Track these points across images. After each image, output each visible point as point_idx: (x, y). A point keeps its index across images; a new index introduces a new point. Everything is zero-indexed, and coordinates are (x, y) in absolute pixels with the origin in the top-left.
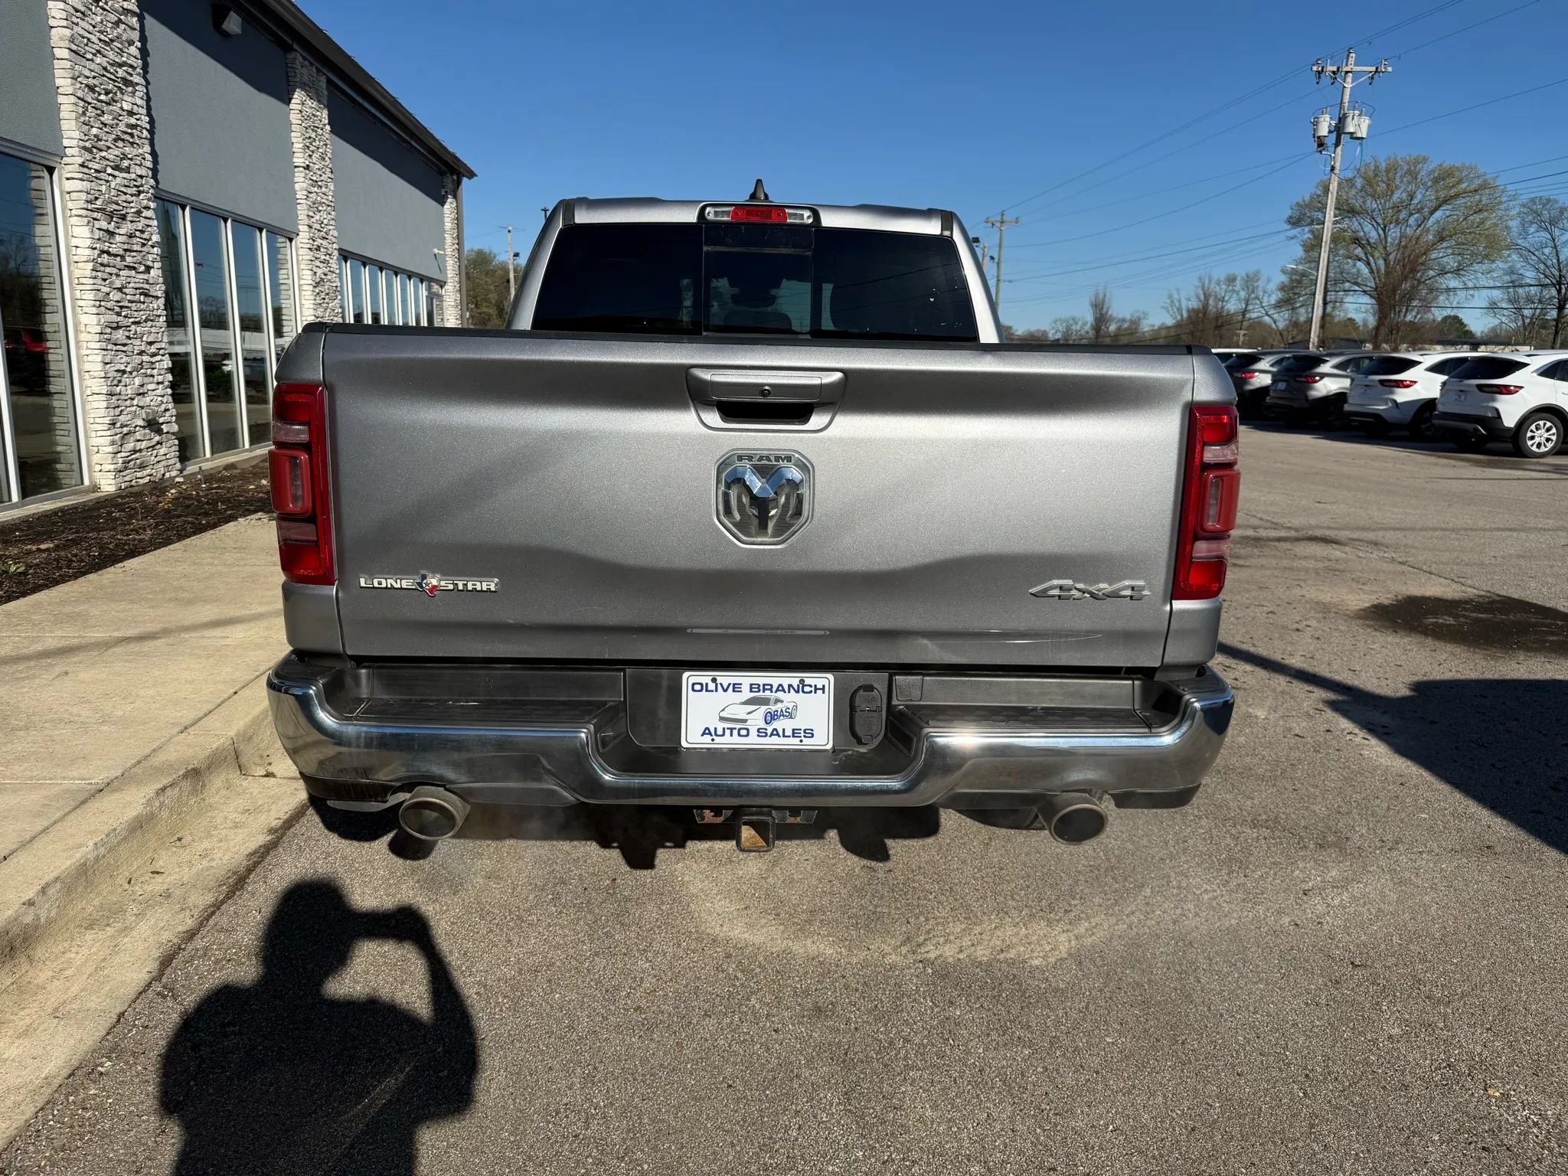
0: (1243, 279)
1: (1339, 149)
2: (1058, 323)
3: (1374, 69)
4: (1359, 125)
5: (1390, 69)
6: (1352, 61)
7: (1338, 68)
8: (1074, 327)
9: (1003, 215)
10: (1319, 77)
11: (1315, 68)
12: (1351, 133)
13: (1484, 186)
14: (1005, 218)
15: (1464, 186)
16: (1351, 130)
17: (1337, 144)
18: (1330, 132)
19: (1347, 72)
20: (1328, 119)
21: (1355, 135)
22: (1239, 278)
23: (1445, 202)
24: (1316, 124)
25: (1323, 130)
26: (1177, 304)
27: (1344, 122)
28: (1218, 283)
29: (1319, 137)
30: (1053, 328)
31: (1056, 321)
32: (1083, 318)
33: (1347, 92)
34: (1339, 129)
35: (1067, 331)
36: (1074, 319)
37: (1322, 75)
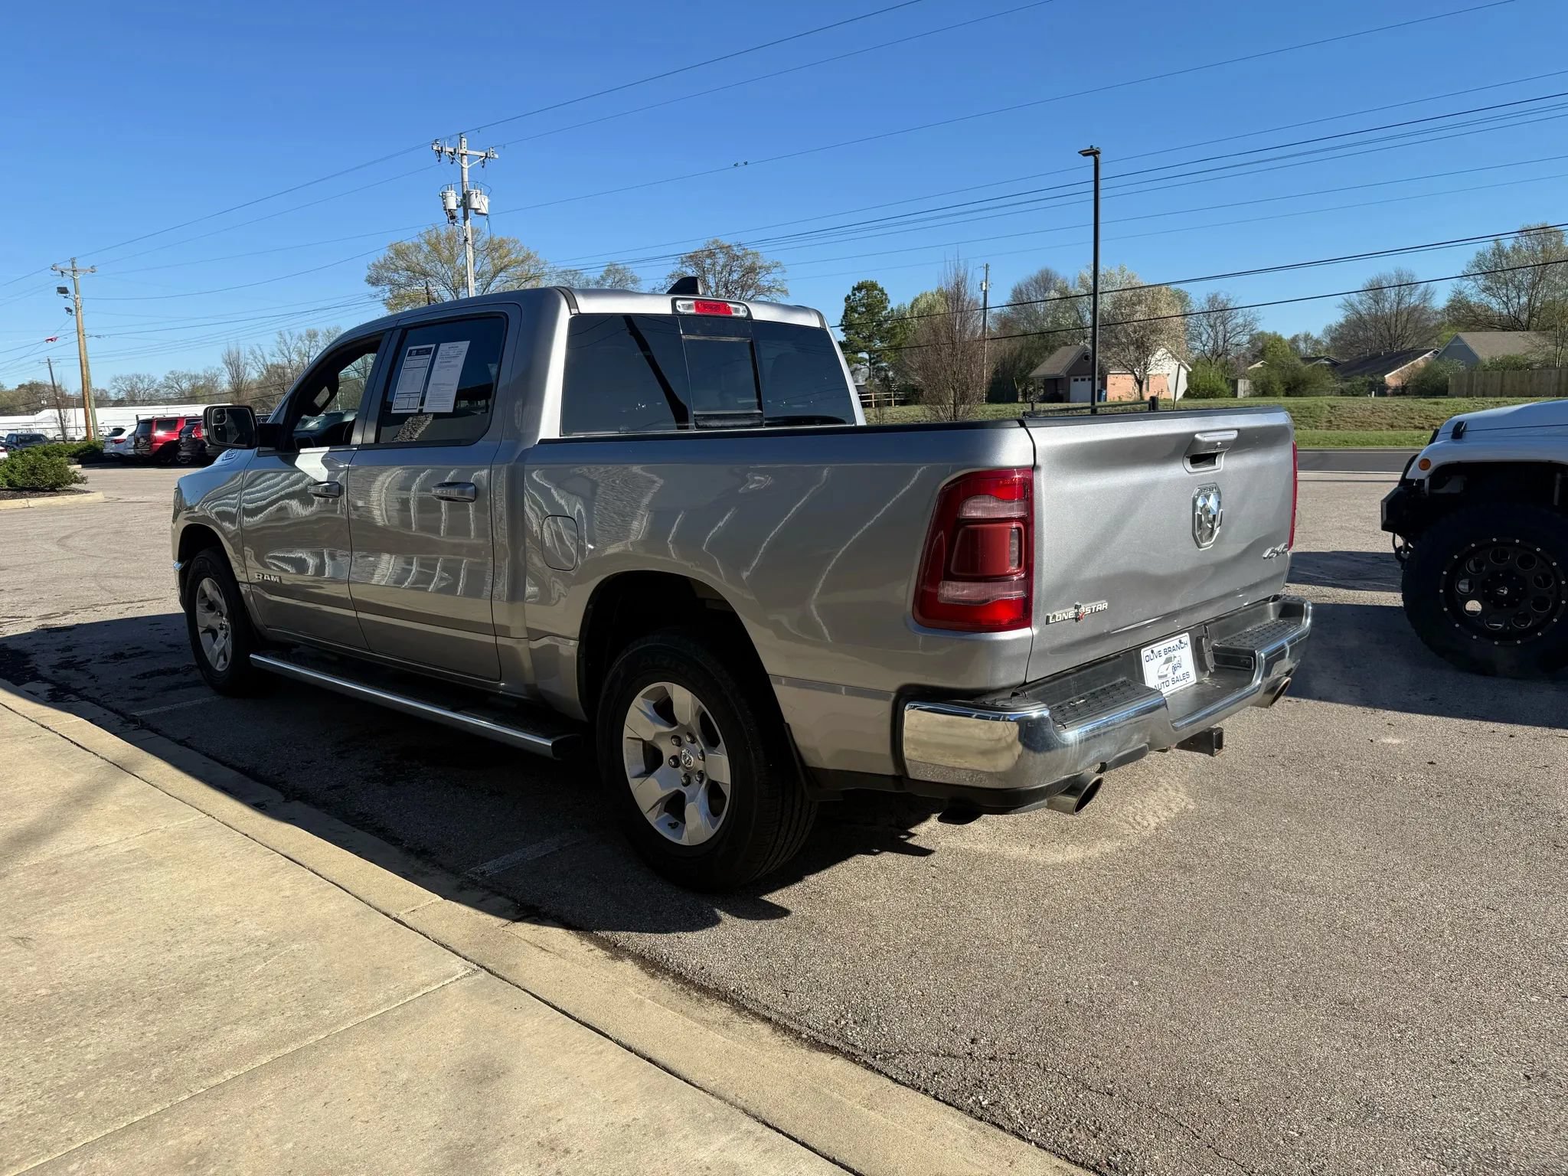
0: (324, 335)
1: (468, 222)
2: (120, 381)
3: (484, 154)
4: (480, 202)
5: (497, 156)
6: (464, 145)
7: (455, 150)
8: (140, 385)
9: (73, 263)
10: (440, 156)
11: (435, 148)
12: (476, 209)
13: (528, 257)
14: (77, 266)
15: (513, 257)
16: (477, 207)
17: (466, 218)
18: (458, 206)
19: (462, 155)
20: (454, 195)
21: (480, 211)
22: (320, 334)
23: (501, 270)
24: (444, 197)
25: (452, 204)
26: (262, 360)
27: (469, 199)
28: (300, 338)
29: (450, 210)
30: (115, 387)
31: (116, 380)
32: (149, 376)
33: (466, 172)
34: (465, 202)
35: (133, 390)
36: (138, 377)
37: (442, 154)
